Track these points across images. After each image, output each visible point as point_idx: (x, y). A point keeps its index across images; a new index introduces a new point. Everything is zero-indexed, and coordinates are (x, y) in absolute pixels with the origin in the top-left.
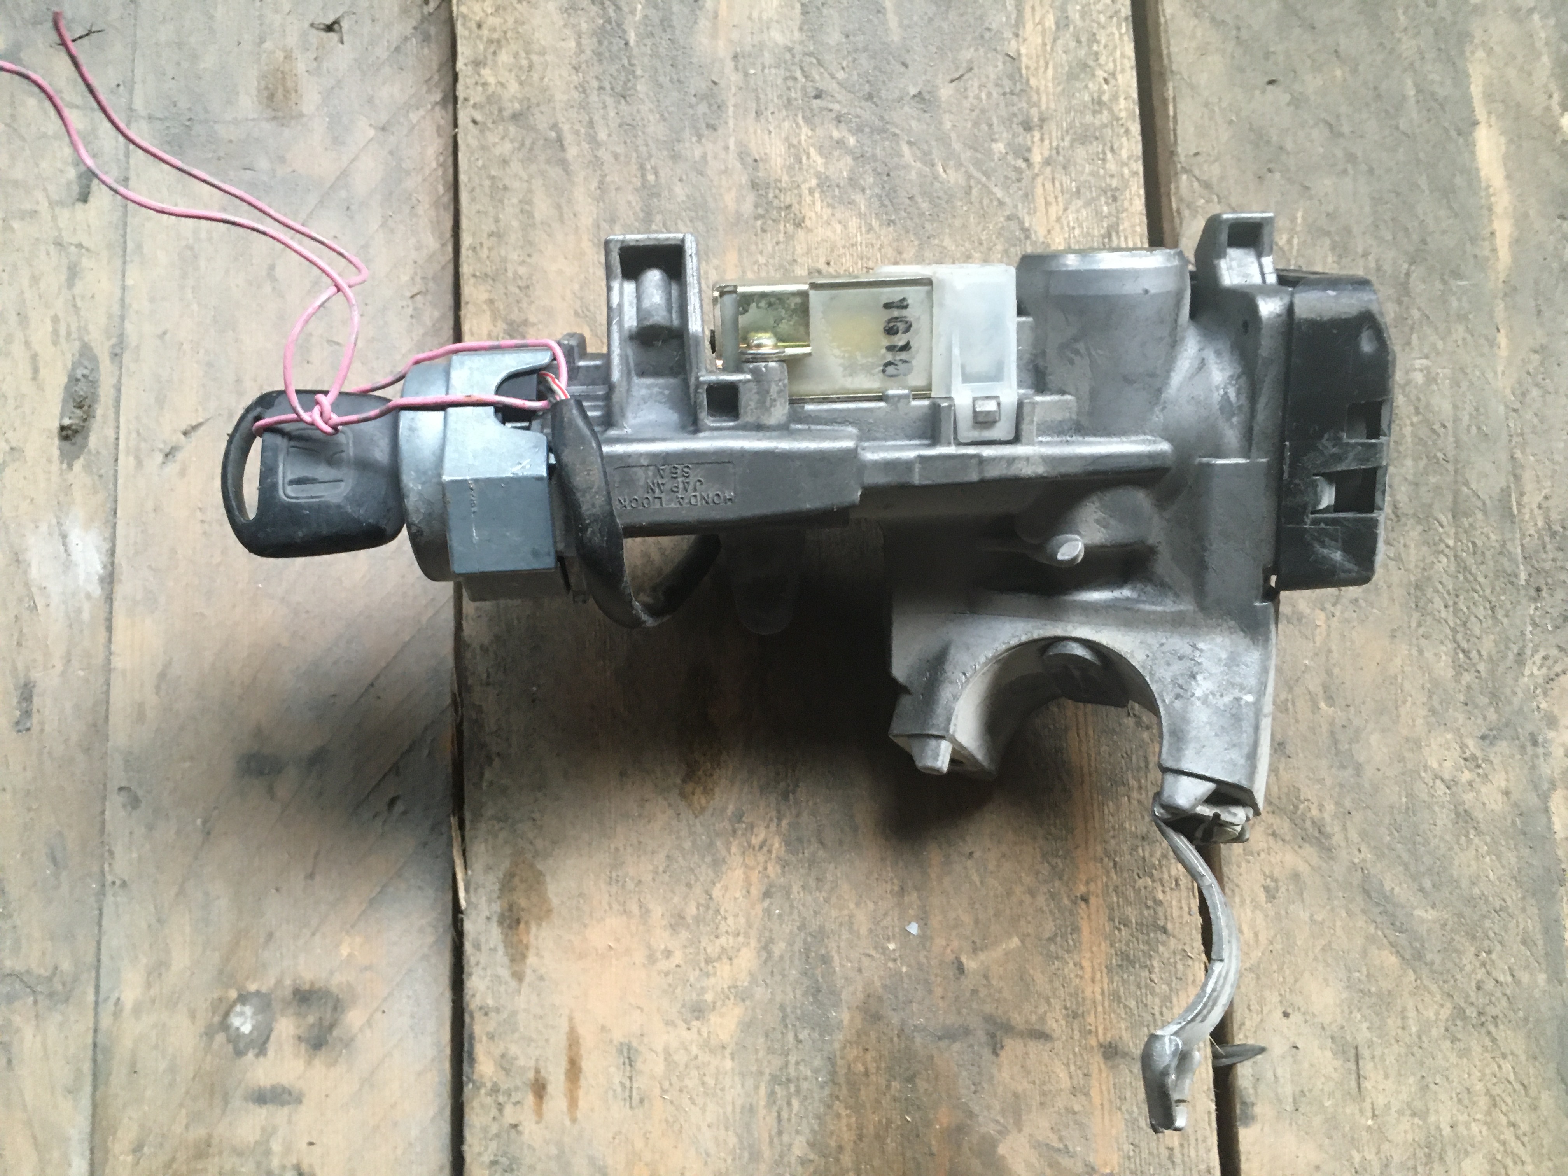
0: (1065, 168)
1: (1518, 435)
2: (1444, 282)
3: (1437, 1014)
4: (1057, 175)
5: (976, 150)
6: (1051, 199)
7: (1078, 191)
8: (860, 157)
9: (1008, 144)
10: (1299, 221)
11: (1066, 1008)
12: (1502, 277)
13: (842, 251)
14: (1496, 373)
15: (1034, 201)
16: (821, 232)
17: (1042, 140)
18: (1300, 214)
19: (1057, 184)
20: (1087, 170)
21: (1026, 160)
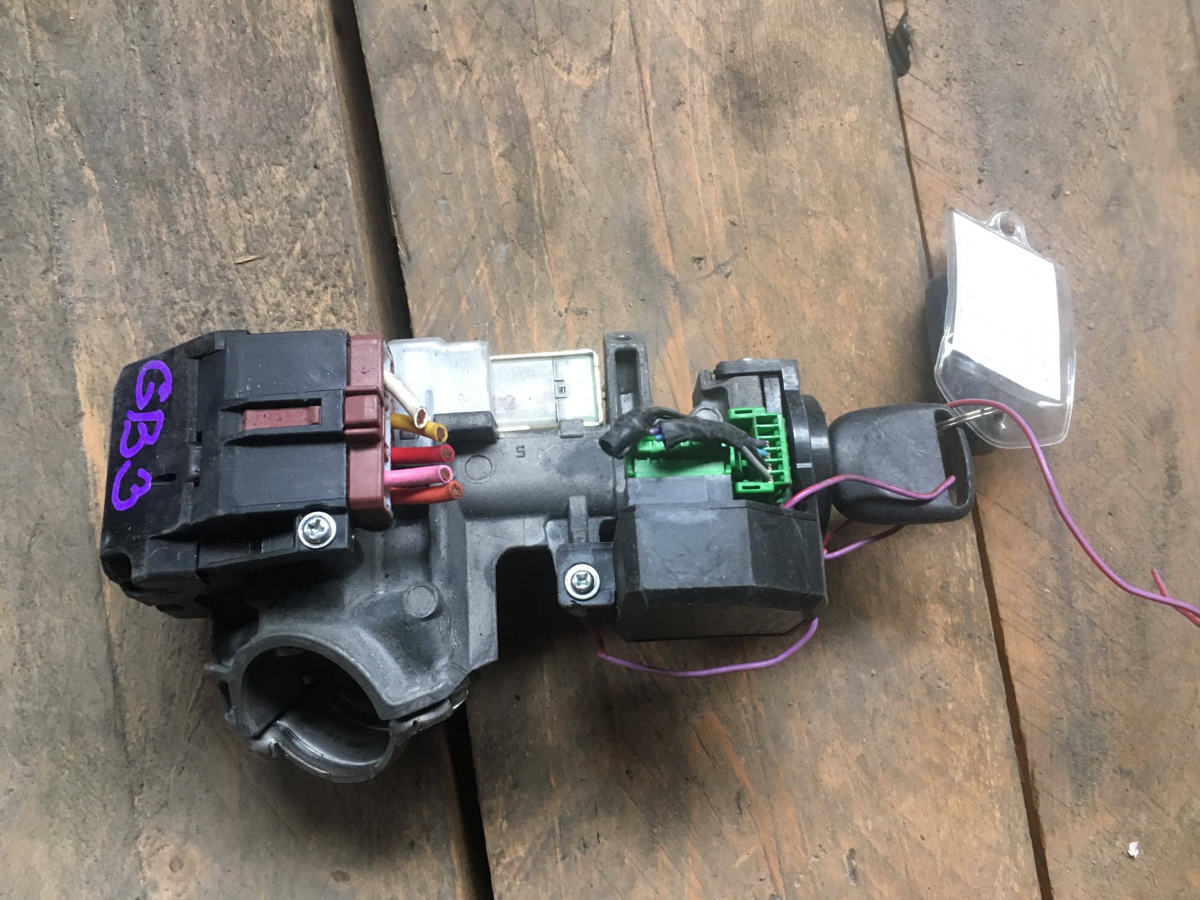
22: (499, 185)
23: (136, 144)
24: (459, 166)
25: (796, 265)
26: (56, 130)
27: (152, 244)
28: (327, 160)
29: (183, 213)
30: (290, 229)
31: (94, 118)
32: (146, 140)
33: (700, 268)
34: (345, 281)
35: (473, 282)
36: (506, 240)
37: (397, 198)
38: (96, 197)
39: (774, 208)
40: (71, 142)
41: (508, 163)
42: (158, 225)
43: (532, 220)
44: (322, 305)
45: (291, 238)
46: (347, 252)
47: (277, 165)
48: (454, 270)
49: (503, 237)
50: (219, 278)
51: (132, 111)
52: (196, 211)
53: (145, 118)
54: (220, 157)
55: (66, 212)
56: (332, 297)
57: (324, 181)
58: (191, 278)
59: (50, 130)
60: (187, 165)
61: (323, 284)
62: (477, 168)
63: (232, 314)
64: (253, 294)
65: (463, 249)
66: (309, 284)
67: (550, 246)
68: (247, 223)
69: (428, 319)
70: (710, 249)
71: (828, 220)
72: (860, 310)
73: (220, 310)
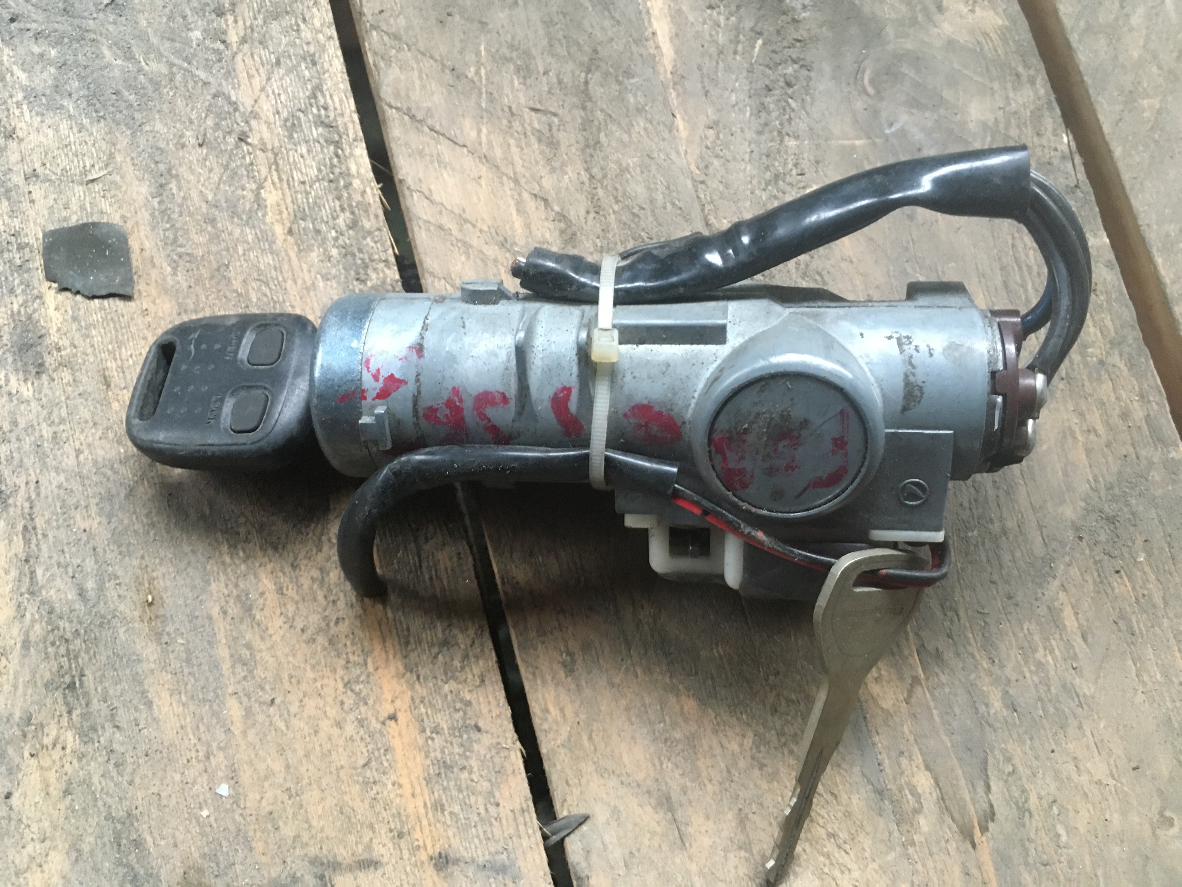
0: (261, 43)
1: (709, 204)
2: (620, 83)
3: (741, 745)
4: (255, 50)
5: (173, 40)
6: (253, 72)
7: (278, 63)
8: (62, 66)
9: (205, 30)
10: (483, 53)
11: (391, 831)
12: (669, 68)
13: (56, 152)
14: (678, 153)
15: (236, 76)
16: (34, 139)
17: (236, 21)
18: (482, 48)
19: (256, 58)
20: (284, 41)
21: (223, 42)
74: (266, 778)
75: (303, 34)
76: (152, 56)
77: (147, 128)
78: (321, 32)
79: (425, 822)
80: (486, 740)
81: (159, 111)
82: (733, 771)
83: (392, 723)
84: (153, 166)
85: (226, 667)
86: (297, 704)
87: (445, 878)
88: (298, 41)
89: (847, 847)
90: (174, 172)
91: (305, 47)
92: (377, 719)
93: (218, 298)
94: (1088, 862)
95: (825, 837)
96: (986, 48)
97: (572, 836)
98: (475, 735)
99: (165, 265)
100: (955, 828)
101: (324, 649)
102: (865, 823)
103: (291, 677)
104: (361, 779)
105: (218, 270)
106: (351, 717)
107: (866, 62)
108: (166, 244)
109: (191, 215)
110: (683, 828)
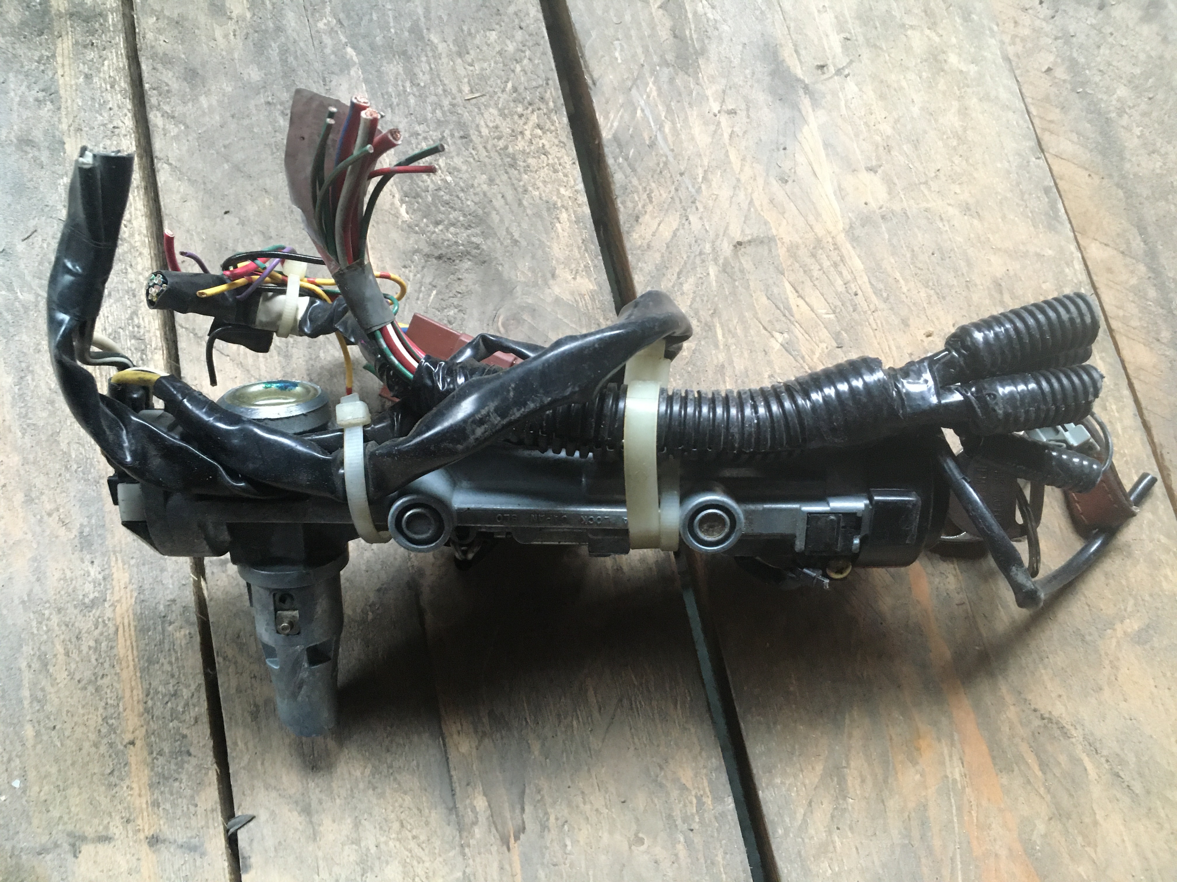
11: (122, 818)
22: (658, 28)
23: (385, 27)
24: (628, 18)
25: (901, 64)
26: (325, 24)
27: (399, 95)
28: (528, 22)
29: (422, 71)
30: (503, 73)
31: (352, 13)
32: (392, 24)
33: (823, 73)
34: (547, 104)
35: (645, 97)
36: (668, 65)
37: (582, 42)
38: (357, 66)
39: (878, 25)
40: (337, 32)
41: (665, 13)
42: (402, 81)
43: (687, 49)
44: (531, 124)
45: (504, 79)
46: (547, 84)
47: (491, 30)
48: (630, 89)
49: (665, 63)
50: (451, 113)
51: (381, 6)
52: (431, 68)
53: (390, 10)
54: (447, 30)
55: (335, 80)
56: (538, 117)
57: (527, 37)
58: (430, 115)
59: (321, 25)
60: (423, 38)
61: (530, 108)
62: (641, 18)
63: (462, 137)
64: (477, 122)
65: (635, 74)
66: (520, 109)
67: (702, 67)
68: (470, 73)
69: (612, 126)
70: (830, 58)
71: (922, 30)
72: (958, 92)
73: (452, 136)
74: (46, 777)
75: (129, 276)
76: (25, 289)
77: (17, 338)
78: (141, 274)
79: (145, 814)
80: (194, 761)
81: (26, 327)
82: (355, 791)
83: (131, 746)
84: (18, 364)
85: (26, 703)
86: (70, 730)
87: (154, 852)
88: (125, 280)
89: (424, 845)
90: (31, 368)
91: (130, 285)
92: (121, 743)
93: (50, 454)
94: (583, 865)
95: (410, 837)
96: (581, 304)
97: (242, 829)
98: (186, 758)
99: (18, 431)
100: (498, 836)
101: (92, 694)
102: (438, 830)
103: (68, 712)
104: (107, 782)
105: (52, 435)
106: (105, 741)
107: (501, 310)
108: (20, 417)
109: (39, 398)
110: (316, 828)
